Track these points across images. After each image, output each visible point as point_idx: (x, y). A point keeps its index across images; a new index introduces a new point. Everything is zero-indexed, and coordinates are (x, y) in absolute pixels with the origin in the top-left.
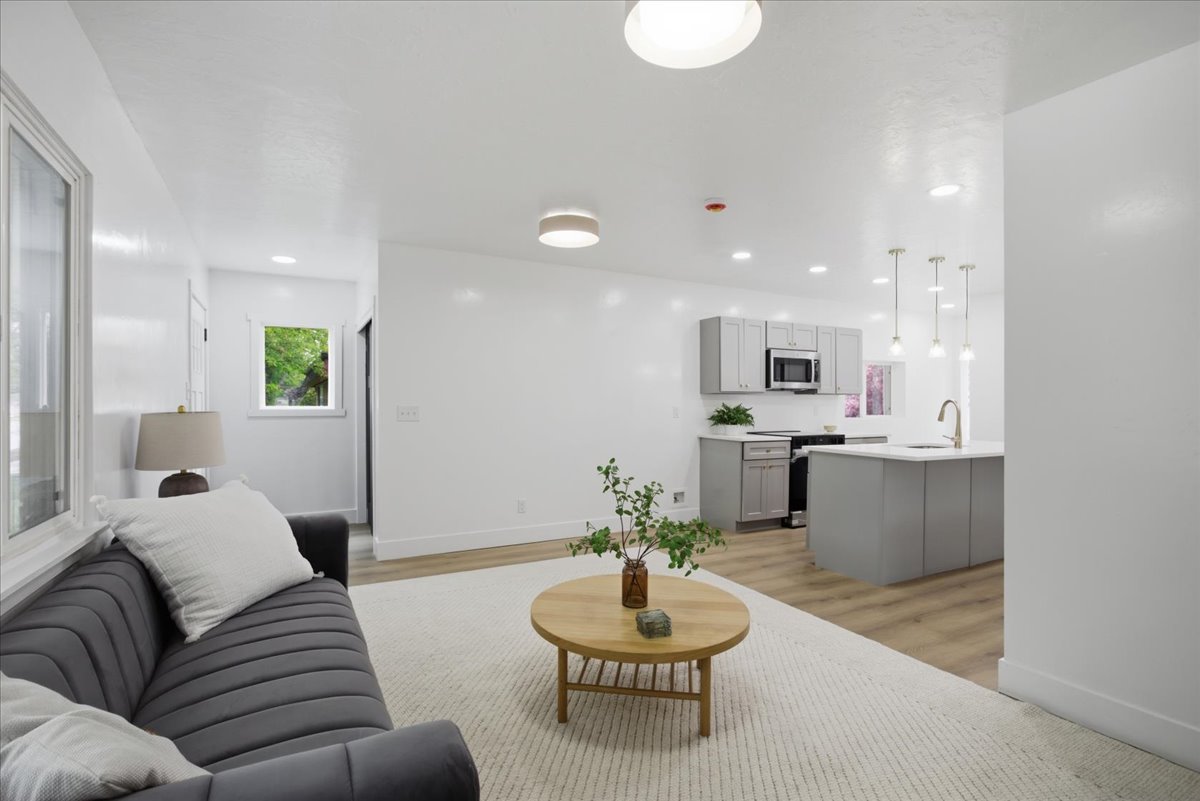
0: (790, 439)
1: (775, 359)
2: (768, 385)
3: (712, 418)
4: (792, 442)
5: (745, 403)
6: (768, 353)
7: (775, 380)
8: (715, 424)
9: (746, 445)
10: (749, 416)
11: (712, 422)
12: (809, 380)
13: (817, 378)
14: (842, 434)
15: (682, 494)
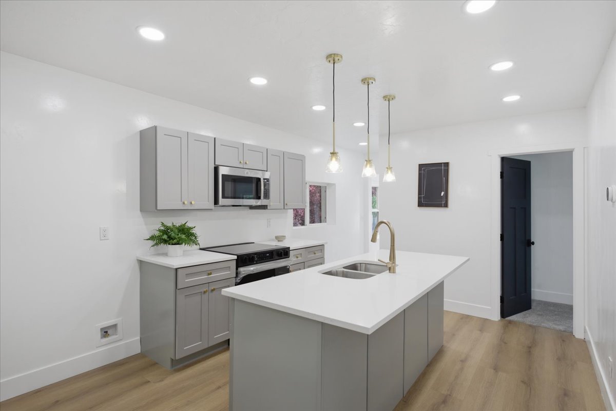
0: (235, 257)
1: (223, 175)
2: (216, 202)
3: (152, 238)
4: (237, 260)
5: (190, 221)
6: (216, 169)
7: (224, 197)
8: (156, 244)
9: (179, 271)
10: (192, 234)
11: (151, 243)
12: (259, 198)
13: (267, 196)
14: (288, 246)
15: (115, 326)
